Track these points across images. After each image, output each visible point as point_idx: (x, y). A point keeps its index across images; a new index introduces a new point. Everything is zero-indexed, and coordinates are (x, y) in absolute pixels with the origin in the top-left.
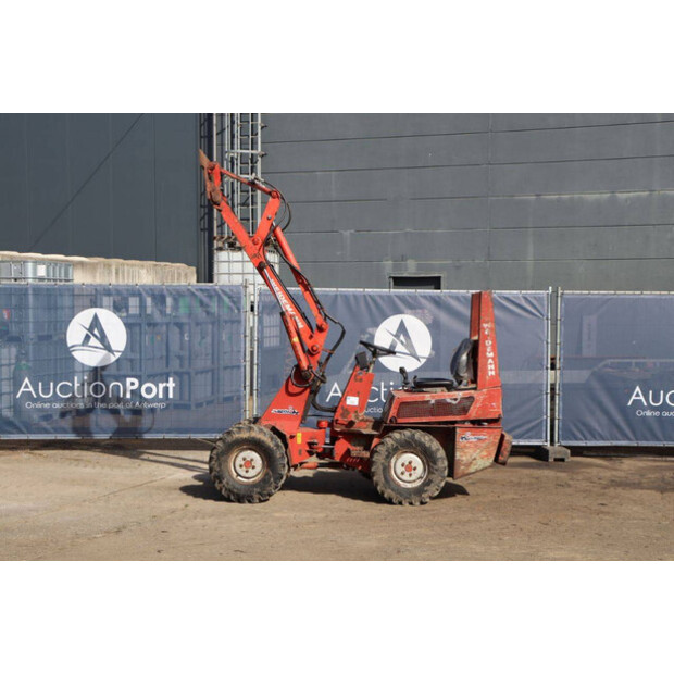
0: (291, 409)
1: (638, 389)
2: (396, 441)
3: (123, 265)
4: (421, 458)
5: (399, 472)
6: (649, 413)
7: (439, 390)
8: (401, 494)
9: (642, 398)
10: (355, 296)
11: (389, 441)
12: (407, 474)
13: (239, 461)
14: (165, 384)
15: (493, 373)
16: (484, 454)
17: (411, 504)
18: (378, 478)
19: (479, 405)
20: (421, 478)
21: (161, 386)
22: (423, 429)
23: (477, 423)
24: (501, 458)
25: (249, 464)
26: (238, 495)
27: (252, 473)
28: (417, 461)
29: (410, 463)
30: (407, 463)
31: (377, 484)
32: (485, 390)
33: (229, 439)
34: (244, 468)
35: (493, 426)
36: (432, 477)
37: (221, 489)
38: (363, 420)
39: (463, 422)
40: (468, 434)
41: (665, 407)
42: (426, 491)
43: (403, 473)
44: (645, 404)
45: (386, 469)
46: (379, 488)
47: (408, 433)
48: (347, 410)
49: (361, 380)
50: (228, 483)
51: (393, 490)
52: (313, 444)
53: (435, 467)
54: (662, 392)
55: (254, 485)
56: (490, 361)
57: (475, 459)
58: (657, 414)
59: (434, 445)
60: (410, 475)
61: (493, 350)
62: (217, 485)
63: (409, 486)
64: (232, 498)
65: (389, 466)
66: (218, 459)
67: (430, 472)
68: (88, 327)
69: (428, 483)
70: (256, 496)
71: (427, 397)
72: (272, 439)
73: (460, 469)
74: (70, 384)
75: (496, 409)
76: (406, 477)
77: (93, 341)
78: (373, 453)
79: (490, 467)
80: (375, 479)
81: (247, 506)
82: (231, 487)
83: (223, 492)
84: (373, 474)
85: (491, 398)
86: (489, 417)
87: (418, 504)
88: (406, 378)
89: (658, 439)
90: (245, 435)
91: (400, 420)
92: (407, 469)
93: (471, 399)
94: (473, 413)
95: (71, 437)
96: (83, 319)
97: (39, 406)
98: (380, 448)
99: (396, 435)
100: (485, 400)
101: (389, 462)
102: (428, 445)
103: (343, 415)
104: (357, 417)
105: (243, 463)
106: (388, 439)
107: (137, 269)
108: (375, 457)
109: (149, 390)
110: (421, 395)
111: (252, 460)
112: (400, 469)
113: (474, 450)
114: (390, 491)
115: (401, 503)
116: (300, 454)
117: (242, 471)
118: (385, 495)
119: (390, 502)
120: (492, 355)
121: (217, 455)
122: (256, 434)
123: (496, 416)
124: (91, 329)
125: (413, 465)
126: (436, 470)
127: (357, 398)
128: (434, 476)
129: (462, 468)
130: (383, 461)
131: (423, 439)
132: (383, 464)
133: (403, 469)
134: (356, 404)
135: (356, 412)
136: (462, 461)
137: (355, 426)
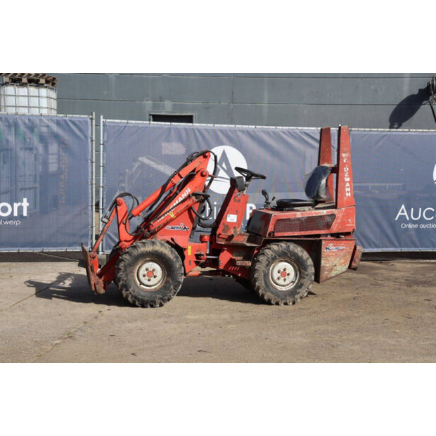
0: (182, 226)
1: (403, 207)
2: (274, 251)
4: (293, 266)
5: (275, 278)
6: (410, 226)
7: (306, 208)
8: (278, 296)
9: (406, 214)
10: (186, 129)
12: (282, 279)
13: (143, 271)
15: (349, 195)
16: (342, 261)
17: (286, 304)
18: (260, 283)
19: (339, 221)
20: (293, 282)
22: (294, 242)
23: (337, 236)
24: (354, 265)
25: (151, 274)
26: (142, 301)
27: (154, 281)
28: (290, 269)
29: (285, 270)
30: (282, 270)
31: (258, 288)
32: (344, 209)
33: (135, 252)
34: (147, 278)
35: (348, 238)
36: (303, 281)
37: (127, 296)
38: (240, 234)
39: (326, 235)
40: (331, 245)
41: (422, 221)
42: (299, 293)
43: (278, 279)
44: (408, 219)
45: (266, 275)
46: (260, 292)
47: (283, 245)
48: (227, 226)
49: (239, 201)
50: (134, 291)
51: (272, 293)
52: (200, 255)
53: (306, 273)
54: (420, 209)
55: (156, 292)
56: (348, 185)
57: (335, 266)
58: (415, 226)
59: (304, 255)
60: (285, 280)
61: (350, 176)
62: (124, 293)
63: (284, 289)
64: (137, 303)
65: (268, 273)
66: (125, 270)
67: (301, 277)
69: (299, 286)
70: (158, 301)
71: (299, 215)
72: (172, 252)
73: (324, 274)
75: (351, 224)
76: (281, 282)
78: (254, 262)
79: (346, 271)
80: (257, 284)
81: (148, 310)
82: (136, 294)
83: (129, 299)
84: (256, 280)
85: (347, 215)
86: (346, 231)
87: (291, 304)
88: (267, 199)
89: (416, 246)
90: (149, 248)
91: (276, 234)
92: (281, 275)
93: (333, 216)
94: (335, 228)
98: (261, 258)
99: (274, 247)
100: (343, 216)
101: (269, 269)
102: (300, 254)
103: (224, 231)
104: (235, 232)
105: (146, 273)
106: (267, 251)
108: (258, 266)
110: (293, 213)
111: (154, 270)
112: (276, 275)
113: (335, 258)
114: (270, 294)
115: (277, 304)
116: (190, 264)
117: (144, 280)
118: (266, 297)
119: (269, 303)
120: (348, 179)
121: (125, 266)
122: (158, 248)
123: (351, 230)
125: (287, 272)
126: (307, 275)
127: (236, 216)
128: (304, 280)
129: (326, 273)
130: (264, 269)
131: (296, 250)
132: (263, 271)
133: (279, 275)
134: (235, 221)
135: (235, 228)
136: (326, 267)
137: (234, 239)
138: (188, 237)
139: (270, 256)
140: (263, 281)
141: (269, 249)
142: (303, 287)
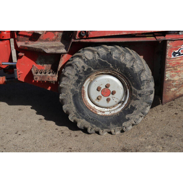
2: (87, 62)
5: (94, 98)
8: (97, 124)
11: (78, 62)
12: (104, 99)
17: (110, 133)
29: (107, 86)
30: (103, 87)
36: (134, 103)
42: (128, 119)
43: (98, 99)
45: (78, 97)
46: (70, 117)
51: (87, 120)
53: (139, 92)
60: (108, 100)
63: (108, 112)
65: (81, 93)
67: (131, 98)
69: (129, 110)
73: (170, 92)
76: (103, 102)
101: (82, 87)
102: (129, 65)
108: (64, 83)
112: (95, 94)
114: (84, 120)
115: (97, 133)
125: (111, 89)
126: (140, 95)
128: (137, 102)
129: (173, 89)
130: (72, 87)
131: (122, 59)
132: (72, 91)
133: (99, 94)
136: (173, 81)
137: (41, 37)
139: (80, 68)
140: (73, 104)
141: (80, 57)
142: (135, 112)
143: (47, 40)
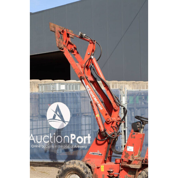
3: (116, 83)
11: (143, 173)
14: (86, 137)
21: (85, 138)
38: (136, 160)
48: (127, 154)
52: (111, 172)
68: (55, 111)
74: (48, 137)
77: (57, 117)
95: (49, 161)
96: (53, 107)
97: (36, 146)
103: (125, 157)
107: (123, 85)
109: (80, 140)
116: (103, 177)
122: (76, 166)
124: (56, 112)
127: (133, 147)
134: (132, 150)
135: (132, 155)
137: (132, 163)
138: (102, 160)
139: (144, 176)
141: (144, 170)
143: (134, 164)
